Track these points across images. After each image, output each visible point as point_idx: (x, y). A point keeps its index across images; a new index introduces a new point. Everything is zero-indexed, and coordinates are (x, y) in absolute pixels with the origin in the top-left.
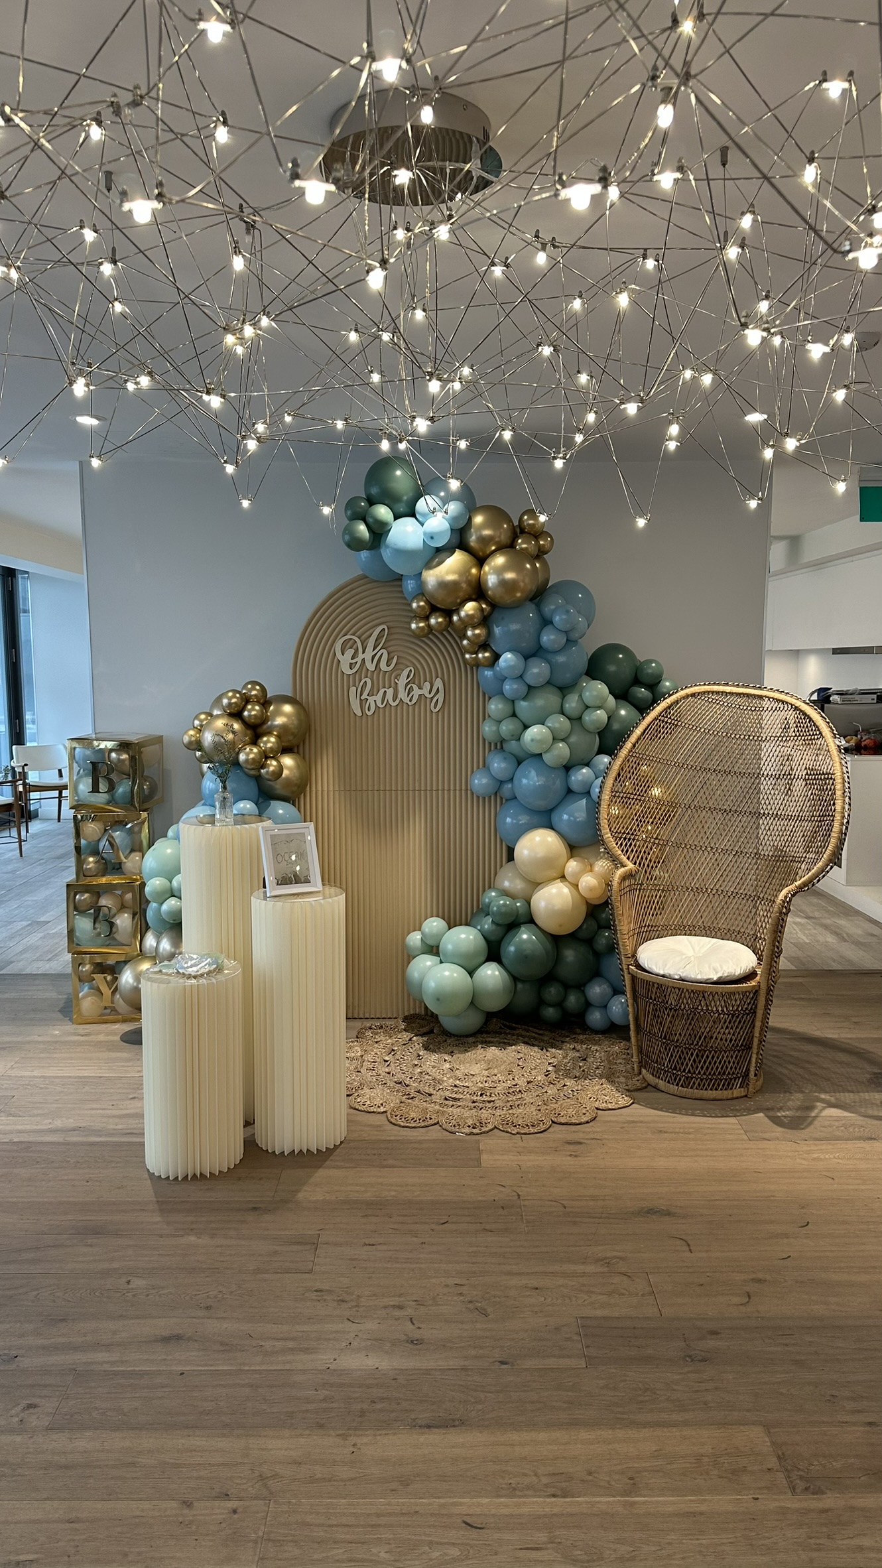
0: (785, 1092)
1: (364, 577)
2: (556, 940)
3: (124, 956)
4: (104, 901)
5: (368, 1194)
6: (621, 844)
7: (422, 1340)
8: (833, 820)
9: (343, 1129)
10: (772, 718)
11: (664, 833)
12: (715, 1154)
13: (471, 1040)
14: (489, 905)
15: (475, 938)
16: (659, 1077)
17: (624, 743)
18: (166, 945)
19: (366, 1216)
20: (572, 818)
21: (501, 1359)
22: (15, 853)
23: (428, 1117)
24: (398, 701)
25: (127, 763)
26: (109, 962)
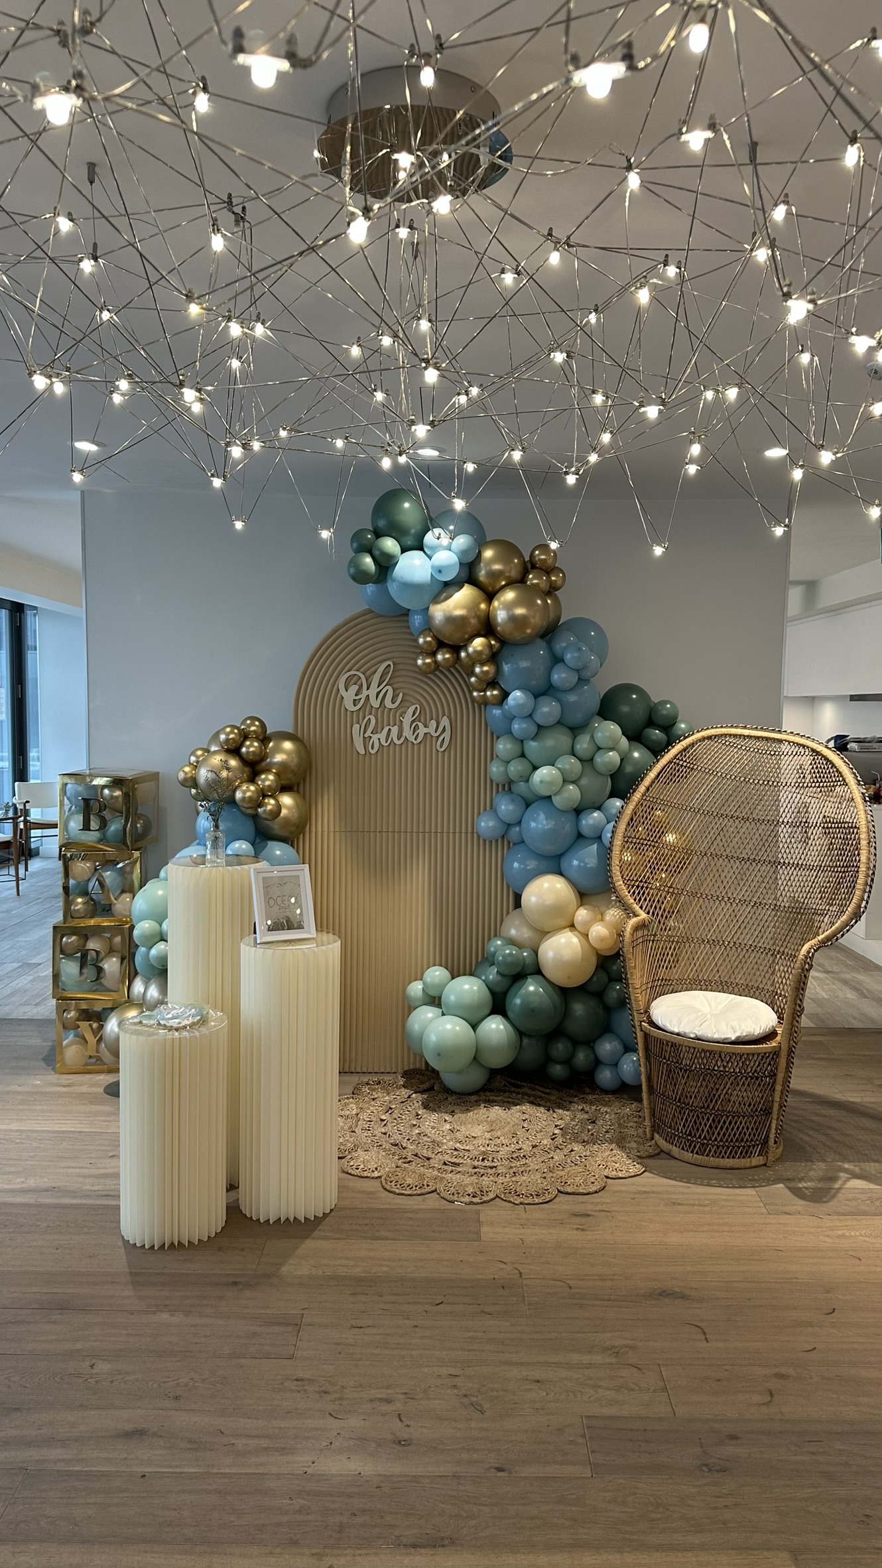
0: (807, 1161)
1: (370, 611)
2: (565, 993)
3: (112, 1002)
4: (92, 945)
5: (358, 1270)
6: (634, 893)
7: (411, 1440)
8: (858, 872)
9: (333, 1198)
10: (792, 763)
11: (678, 881)
12: (733, 1229)
13: (474, 1098)
14: (494, 955)
15: (479, 989)
16: (673, 1144)
17: (637, 786)
18: (153, 992)
19: (355, 1294)
20: (582, 864)
21: (497, 1465)
22: (11, 891)
23: (425, 1183)
24: (402, 739)
25: (120, 800)
26: (96, 1009)
